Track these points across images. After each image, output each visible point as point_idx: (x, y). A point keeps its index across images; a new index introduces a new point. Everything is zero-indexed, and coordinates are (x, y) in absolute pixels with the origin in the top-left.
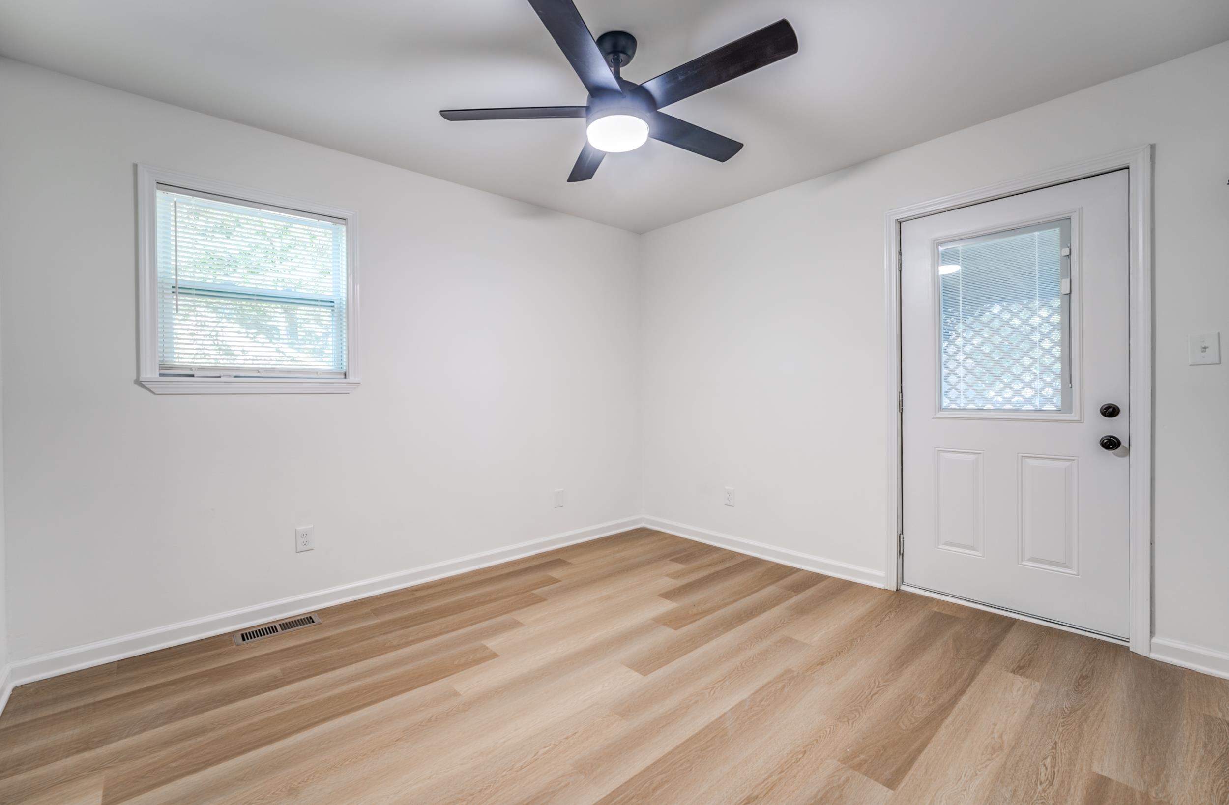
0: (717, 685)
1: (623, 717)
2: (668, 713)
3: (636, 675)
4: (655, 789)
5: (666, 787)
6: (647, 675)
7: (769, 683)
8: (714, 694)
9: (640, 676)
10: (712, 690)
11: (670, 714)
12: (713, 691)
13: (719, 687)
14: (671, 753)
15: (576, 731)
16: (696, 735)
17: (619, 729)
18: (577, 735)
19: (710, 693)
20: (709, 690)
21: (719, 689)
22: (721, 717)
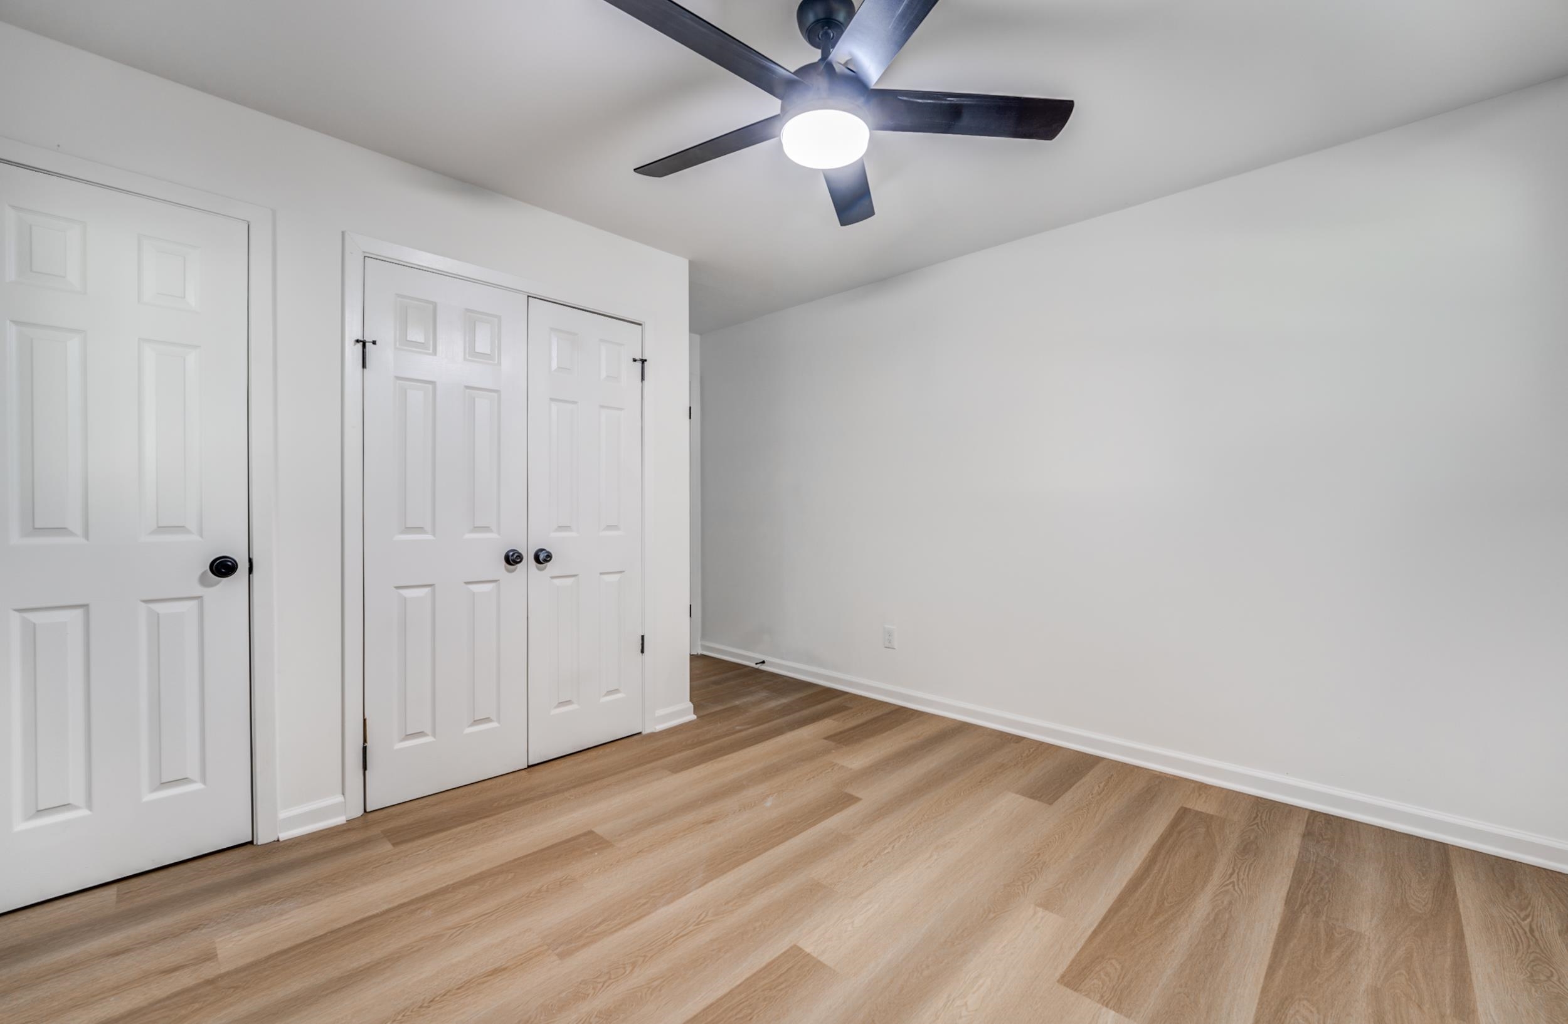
0: (691, 928)
1: (818, 883)
2: (764, 888)
3: (809, 947)
4: (783, 826)
5: (773, 828)
6: (791, 948)
7: (612, 933)
8: (701, 915)
9: (801, 944)
10: (702, 920)
11: (763, 887)
12: (701, 918)
13: (690, 926)
14: (766, 850)
15: (865, 868)
16: (737, 866)
17: (820, 871)
18: (863, 864)
19: (706, 916)
20: (706, 920)
21: (690, 923)
22: (706, 883)
